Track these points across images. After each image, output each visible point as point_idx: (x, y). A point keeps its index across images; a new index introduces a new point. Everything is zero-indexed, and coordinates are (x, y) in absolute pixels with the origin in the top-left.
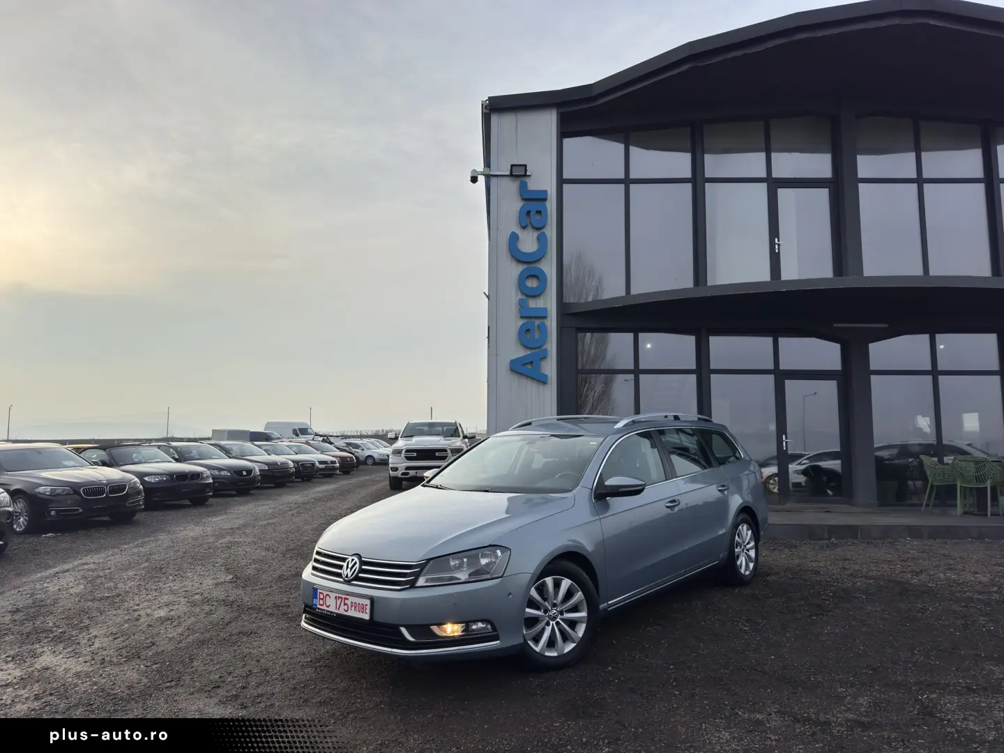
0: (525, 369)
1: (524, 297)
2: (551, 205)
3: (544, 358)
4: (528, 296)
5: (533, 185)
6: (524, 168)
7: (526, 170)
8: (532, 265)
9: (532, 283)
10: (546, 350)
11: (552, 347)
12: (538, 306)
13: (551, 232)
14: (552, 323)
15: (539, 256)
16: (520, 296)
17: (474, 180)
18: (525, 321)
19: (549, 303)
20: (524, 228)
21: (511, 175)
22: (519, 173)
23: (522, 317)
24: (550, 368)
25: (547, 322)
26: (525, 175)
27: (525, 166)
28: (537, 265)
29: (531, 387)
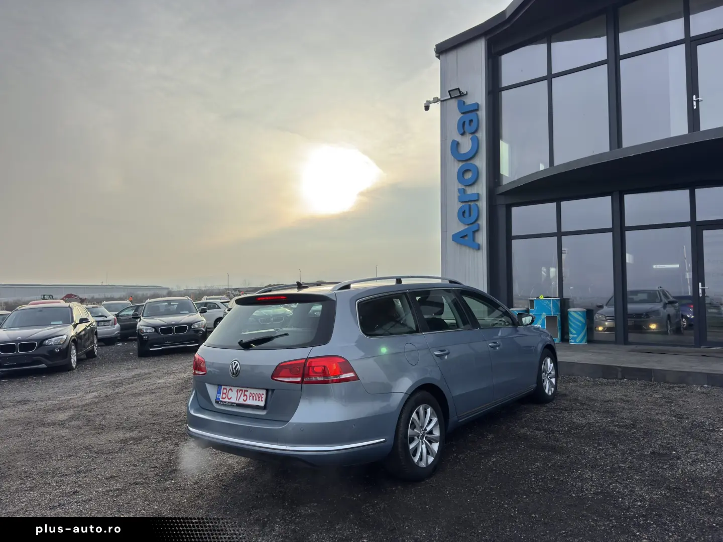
0: (464, 239)
1: (463, 187)
2: (482, 114)
3: (478, 230)
4: (466, 186)
5: (469, 101)
6: (457, 91)
7: (460, 92)
8: (469, 162)
9: (468, 176)
10: (479, 225)
11: (483, 222)
12: (473, 192)
13: (482, 135)
14: (483, 205)
15: (474, 154)
16: (461, 187)
17: (427, 108)
18: (464, 204)
19: (481, 188)
20: (463, 134)
21: (452, 98)
22: (457, 95)
23: (462, 202)
24: (482, 238)
25: (479, 204)
26: (461, 95)
27: (458, 89)
28: (471, 162)
29: (468, 252)
